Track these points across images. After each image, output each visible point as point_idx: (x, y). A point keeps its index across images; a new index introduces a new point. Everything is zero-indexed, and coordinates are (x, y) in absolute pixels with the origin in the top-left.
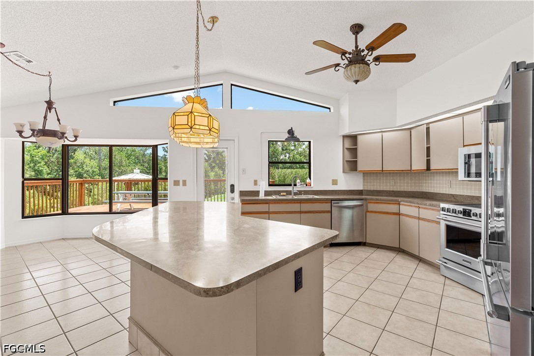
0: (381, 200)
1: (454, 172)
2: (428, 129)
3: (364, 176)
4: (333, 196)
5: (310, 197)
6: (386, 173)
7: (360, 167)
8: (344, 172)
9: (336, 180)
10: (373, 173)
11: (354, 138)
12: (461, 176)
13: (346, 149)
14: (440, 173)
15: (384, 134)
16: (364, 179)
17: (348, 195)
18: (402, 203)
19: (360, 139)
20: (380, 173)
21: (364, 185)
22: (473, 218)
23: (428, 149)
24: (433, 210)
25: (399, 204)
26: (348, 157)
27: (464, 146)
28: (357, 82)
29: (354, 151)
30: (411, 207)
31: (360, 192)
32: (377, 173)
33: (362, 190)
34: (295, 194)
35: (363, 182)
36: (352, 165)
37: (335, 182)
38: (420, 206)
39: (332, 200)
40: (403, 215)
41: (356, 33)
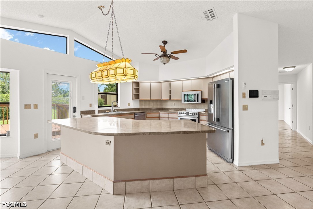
0: (151, 112)
1: (180, 100)
2: (170, 83)
3: (140, 102)
4: (128, 111)
5: (122, 112)
6: (152, 100)
7: (141, 97)
8: (133, 99)
9: (130, 104)
10: (144, 100)
11: (138, 84)
12: (183, 101)
13: (134, 88)
14: (174, 100)
15: (151, 83)
16: (140, 103)
17: (134, 110)
18: (160, 112)
19: (141, 84)
20: (150, 100)
21: (140, 106)
22: (190, 115)
23: (170, 91)
24: (174, 114)
25: (159, 113)
26: (134, 92)
27: (182, 91)
28: (165, 64)
29: (137, 90)
30: (165, 114)
31: (138, 109)
32: (148, 100)
33: (139, 108)
34: (114, 111)
35: (140, 104)
36: (137, 96)
37: (129, 105)
38: (169, 113)
39: (134, 113)
40: (161, 117)
41: (165, 44)
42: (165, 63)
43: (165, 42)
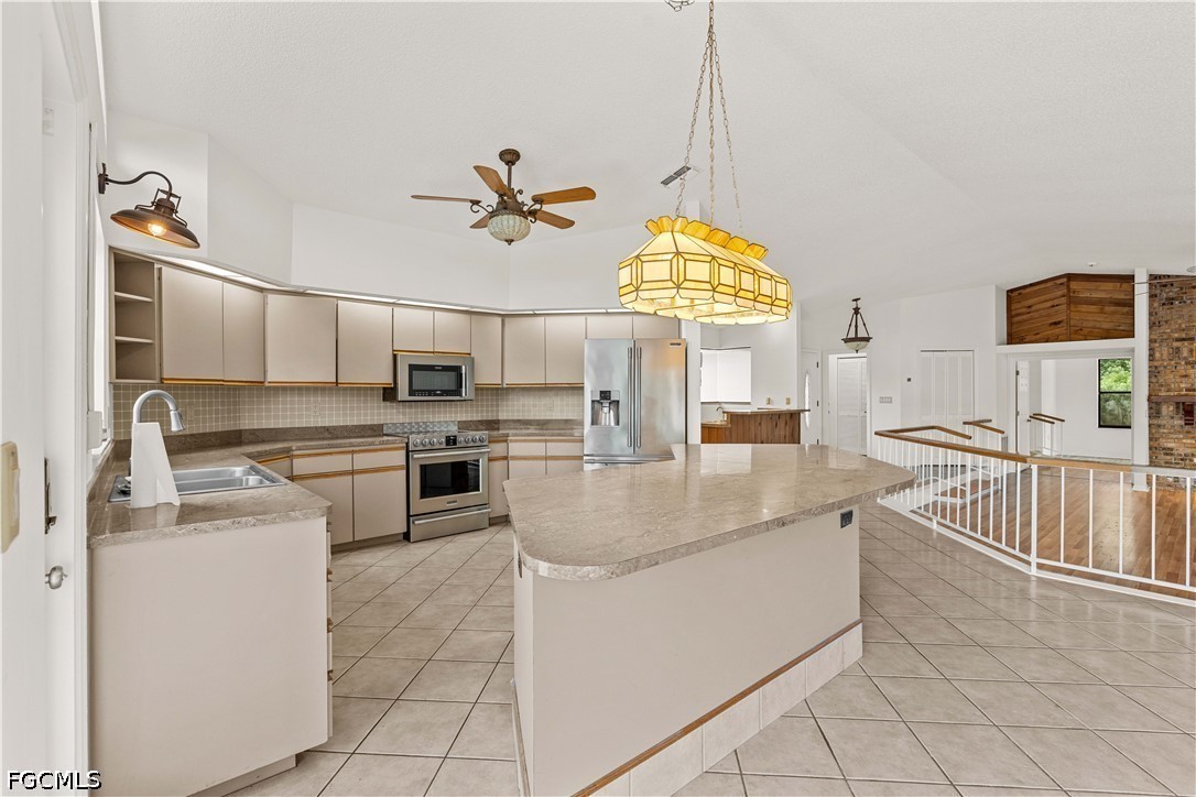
12: (403, 394)
28: (510, 241)
41: (510, 163)
42: (512, 241)
43: (510, 157)
